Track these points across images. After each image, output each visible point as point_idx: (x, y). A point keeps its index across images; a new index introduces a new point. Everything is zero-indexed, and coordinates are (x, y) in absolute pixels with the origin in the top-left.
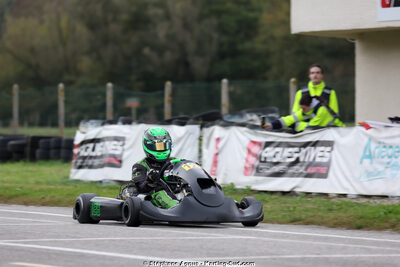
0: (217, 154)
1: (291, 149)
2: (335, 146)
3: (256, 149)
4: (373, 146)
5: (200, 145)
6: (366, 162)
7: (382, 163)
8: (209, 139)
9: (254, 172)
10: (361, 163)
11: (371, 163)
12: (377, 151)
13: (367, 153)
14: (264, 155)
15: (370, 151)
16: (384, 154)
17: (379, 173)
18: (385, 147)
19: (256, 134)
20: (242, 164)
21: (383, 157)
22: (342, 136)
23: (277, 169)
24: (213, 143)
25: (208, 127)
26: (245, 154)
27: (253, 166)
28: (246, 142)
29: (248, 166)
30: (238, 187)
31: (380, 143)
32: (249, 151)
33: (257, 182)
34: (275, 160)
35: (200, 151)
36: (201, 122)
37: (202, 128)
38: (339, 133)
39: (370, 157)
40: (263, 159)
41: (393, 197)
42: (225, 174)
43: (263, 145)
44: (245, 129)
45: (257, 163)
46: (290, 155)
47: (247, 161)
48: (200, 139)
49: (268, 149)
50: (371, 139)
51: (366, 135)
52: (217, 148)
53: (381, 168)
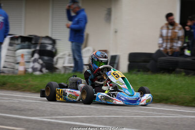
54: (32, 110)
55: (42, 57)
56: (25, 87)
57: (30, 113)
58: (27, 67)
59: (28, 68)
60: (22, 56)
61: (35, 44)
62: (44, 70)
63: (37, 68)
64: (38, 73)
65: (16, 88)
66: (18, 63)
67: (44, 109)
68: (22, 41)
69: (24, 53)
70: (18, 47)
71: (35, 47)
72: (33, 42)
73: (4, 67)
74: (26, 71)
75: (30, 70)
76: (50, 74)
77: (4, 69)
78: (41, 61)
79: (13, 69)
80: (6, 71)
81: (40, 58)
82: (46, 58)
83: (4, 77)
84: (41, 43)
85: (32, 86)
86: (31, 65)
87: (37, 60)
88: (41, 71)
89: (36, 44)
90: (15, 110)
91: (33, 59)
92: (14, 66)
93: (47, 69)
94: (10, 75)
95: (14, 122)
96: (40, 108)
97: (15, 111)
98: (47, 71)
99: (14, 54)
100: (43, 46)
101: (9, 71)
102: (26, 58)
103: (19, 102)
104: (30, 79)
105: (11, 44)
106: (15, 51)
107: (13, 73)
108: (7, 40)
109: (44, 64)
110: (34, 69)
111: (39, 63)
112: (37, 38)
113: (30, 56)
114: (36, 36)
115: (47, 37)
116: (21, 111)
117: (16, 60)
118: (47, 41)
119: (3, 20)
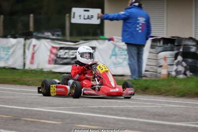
0: (33, 54)
1: (73, 51)
2: (96, 50)
3: (54, 51)
4: (117, 49)
5: (24, 49)
6: (113, 58)
7: (121, 58)
8: (29, 45)
9: (54, 62)
10: (110, 58)
11: (116, 58)
12: (119, 52)
13: (114, 53)
14: (59, 54)
15: (115, 52)
16: (122, 54)
17: (120, 63)
18: (123, 50)
19: (55, 43)
20: (47, 58)
21: (122, 55)
22: (100, 44)
23: (65, 61)
24: (31, 47)
25: (28, 39)
26: (49, 53)
27: (53, 59)
28: (50, 47)
29: (50, 59)
30: (45, 70)
31: (120, 48)
32: (51, 52)
33: (55, 68)
34: (65, 57)
35: (24, 52)
36: (25, 37)
37: (25, 39)
38: (99, 43)
39: (115, 55)
40: (58, 56)
41: (127, 76)
42: (38, 64)
43: (58, 48)
44: (49, 40)
45: (55, 58)
46: (72, 54)
47: (50, 56)
48: (24, 45)
49: (61, 51)
50: (115, 46)
51: (113, 44)
52: (33, 50)
53: (121, 61)
54: (176, 115)
55: (185, 59)
56: (168, 91)
57: (174, 118)
58: (170, 70)
59: (172, 72)
60: (165, 58)
61: (177, 46)
62: (188, 73)
63: (180, 71)
64: (181, 76)
65: (159, 92)
66: (161, 66)
67: (188, 114)
68: (164, 44)
69: (166, 55)
70: (160, 49)
71: (178, 49)
72: (176, 44)
73: (146, 71)
74: (169, 74)
75: (174, 73)
76: (195, 78)
77: (146, 72)
78: (184, 64)
79: (156, 72)
80: (148, 75)
81: (183, 61)
82: (190, 60)
83: (146, 81)
84: (184, 45)
85: (175, 90)
86: (175, 67)
87: (181, 63)
88: (185, 74)
89: (179, 46)
90: (159, 115)
91: (176, 61)
92: (157, 70)
93: (191, 72)
94: (153, 79)
95: (157, 128)
96: (185, 113)
97: (158, 117)
98: (191, 74)
99: (157, 56)
100: (186, 47)
101: (151, 75)
102: (169, 61)
103: (162, 107)
104: (173, 82)
105: (152, 47)
106: (158, 53)
107: (156, 76)
108: (149, 43)
109: (188, 67)
110: (178, 72)
111: (182, 66)
112: (180, 40)
113: (173, 59)
114: (178, 37)
115: (191, 39)
116: (165, 116)
117: (158, 64)
118: (190, 43)
119: (145, 21)
